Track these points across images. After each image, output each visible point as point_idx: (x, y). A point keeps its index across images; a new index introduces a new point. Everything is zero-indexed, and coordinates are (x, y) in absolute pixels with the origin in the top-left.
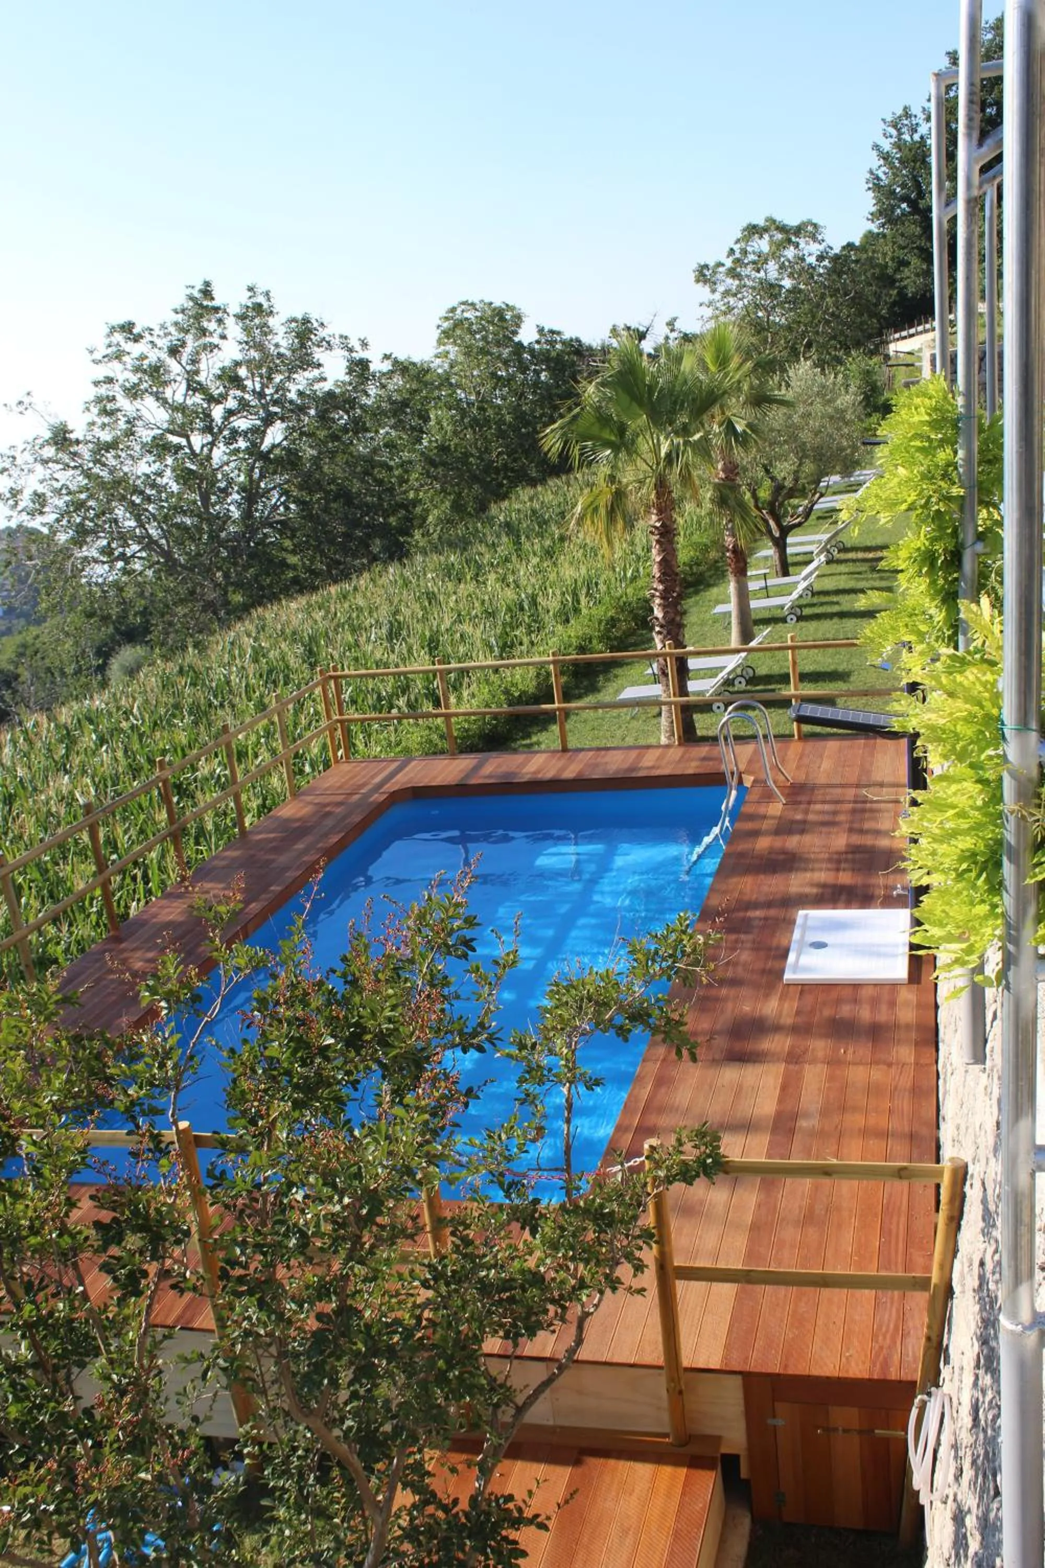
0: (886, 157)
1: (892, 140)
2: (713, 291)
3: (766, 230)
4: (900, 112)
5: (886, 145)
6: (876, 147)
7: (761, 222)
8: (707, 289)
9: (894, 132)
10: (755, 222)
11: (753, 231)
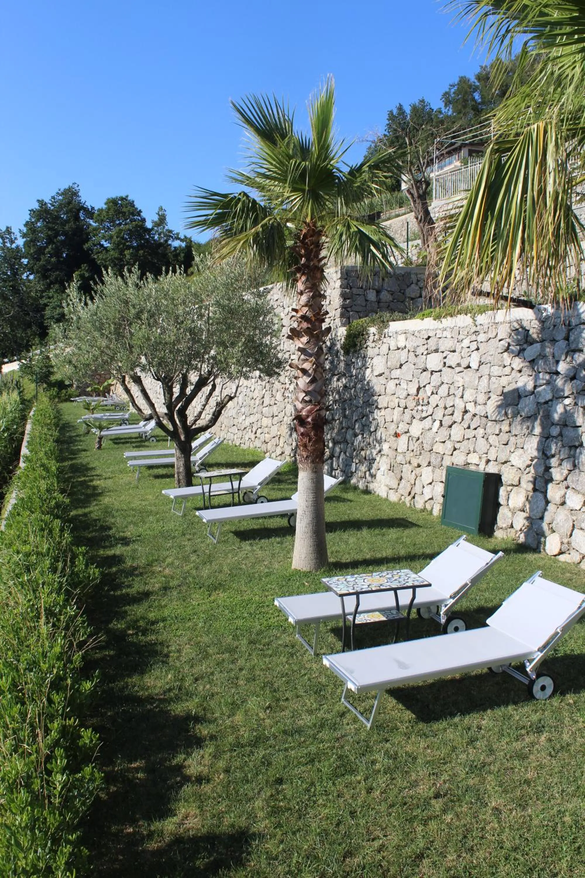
4: (4, 229)
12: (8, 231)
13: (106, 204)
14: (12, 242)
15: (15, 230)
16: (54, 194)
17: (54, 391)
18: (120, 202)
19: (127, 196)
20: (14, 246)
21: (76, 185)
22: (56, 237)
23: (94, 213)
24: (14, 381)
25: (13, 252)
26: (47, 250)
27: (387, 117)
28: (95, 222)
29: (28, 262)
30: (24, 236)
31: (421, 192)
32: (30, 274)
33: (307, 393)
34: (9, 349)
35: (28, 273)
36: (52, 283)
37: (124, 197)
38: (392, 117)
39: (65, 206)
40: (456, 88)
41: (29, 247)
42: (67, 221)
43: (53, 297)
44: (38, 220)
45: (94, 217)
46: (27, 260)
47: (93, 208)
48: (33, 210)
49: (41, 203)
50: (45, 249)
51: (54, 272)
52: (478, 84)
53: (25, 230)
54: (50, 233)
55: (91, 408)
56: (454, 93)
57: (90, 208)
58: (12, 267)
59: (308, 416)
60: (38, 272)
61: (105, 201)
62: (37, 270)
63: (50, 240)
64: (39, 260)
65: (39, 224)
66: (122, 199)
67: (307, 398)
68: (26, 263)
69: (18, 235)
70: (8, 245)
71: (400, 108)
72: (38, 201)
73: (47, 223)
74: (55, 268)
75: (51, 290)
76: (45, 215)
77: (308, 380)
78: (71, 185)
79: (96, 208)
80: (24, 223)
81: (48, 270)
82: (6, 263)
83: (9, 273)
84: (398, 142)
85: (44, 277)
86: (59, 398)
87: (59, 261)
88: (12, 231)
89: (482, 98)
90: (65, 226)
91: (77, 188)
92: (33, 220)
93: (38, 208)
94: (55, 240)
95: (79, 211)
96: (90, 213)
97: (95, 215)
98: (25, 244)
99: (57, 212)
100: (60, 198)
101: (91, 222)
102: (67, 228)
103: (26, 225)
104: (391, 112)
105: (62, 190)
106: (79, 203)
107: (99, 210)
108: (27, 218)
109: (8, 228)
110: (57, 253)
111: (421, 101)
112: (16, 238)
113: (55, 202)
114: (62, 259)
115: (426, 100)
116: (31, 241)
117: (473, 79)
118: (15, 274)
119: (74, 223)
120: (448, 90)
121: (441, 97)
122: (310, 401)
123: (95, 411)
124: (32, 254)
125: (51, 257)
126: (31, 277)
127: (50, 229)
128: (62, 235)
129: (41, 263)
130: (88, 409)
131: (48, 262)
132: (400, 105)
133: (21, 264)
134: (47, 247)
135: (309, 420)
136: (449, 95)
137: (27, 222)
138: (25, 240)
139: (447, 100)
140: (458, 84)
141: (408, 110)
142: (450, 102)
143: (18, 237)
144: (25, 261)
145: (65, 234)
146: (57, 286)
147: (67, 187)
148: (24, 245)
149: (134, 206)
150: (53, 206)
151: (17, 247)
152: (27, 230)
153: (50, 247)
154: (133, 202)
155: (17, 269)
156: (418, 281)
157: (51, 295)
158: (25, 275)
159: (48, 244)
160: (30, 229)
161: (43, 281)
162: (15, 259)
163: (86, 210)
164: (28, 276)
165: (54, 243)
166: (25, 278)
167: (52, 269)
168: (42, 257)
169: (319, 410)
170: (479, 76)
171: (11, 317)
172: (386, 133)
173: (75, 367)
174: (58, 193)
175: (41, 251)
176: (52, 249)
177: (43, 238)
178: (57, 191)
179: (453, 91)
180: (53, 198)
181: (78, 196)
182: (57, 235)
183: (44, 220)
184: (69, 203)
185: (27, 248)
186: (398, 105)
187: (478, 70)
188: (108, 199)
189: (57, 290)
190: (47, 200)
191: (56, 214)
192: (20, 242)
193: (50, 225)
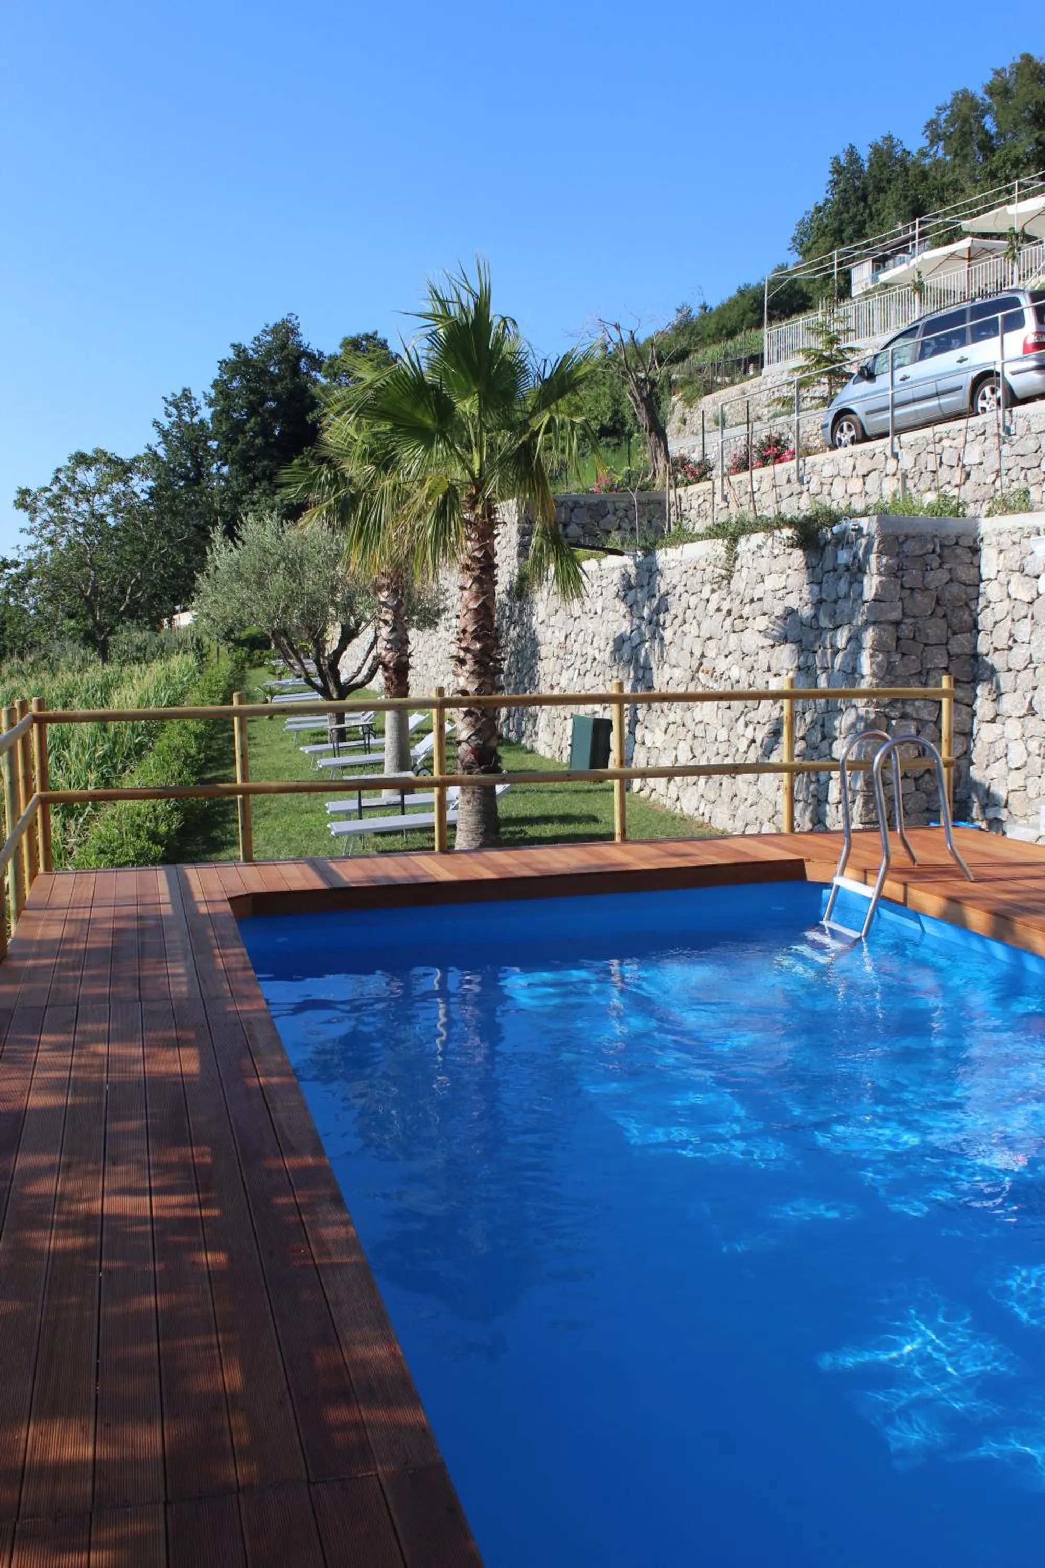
0: (165, 434)
1: (173, 419)
2: (32, 520)
3: (95, 460)
4: (179, 393)
5: (166, 423)
6: (156, 424)
7: (90, 453)
8: (26, 515)
9: (175, 412)
10: (83, 451)
11: (81, 460)
12: (187, 395)
13: (341, 346)
14: (193, 414)
15: (197, 393)
16: (258, 332)
17: (242, 652)
18: (364, 343)
19: (376, 333)
20: (196, 420)
21: (293, 317)
22: (262, 404)
23: (323, 362)
24: (195, 639)
25: (194, 430)
26: (248, 426)
27: (830, 168)
28: (326, 377)
29: (218, 446)
30: (211, 403)
31: (645, 394)
32: (224, 465)
33: (388, 641)
34: (184, 589)
35: (219, 463)
36: (256, 479)
37: (370, 333)
38: (838, 169)
39: (276, 353)
40: (948, 112)
41: (220, 421)
42: (280, 378)
43: (258, 502)
44: (233, 377)
45: (323, 368)
46: (216, 443)
47: (321, 354)
48: (224, 361)
49: (239, 349)
50: (244, 424)
51: (260, 461)
52: (989, 101)
53: (213, 393)
54: (252, 397)
55: (278, 672)
56: (946, 121)
57: (316, 353)
58: (193, 454)
59: (390, 662)
60: (234, 462)
61: (340, 341)
62: (233, 459)
63: (253, 410)
64: (235, 441)
65: (235, 384)
66: (368, 337)
67: (389, 646)
68: (215, 447)
69: (202, 402)
70: (187, 418)
71: (852, 153)
72: (233, 346)
73: (248, 381)
74: (262, 453)
75: (256, 492)
76: (243, 368)
77: (389, 629)
78: (285, 317)
79: (326, 354)
80: (211, 383)
81: (251, 458)
82: (184, 448)
83: (189, 465)
84: (848, 212)
85: (245, 470)
86: (251, 661)
87: (267, 443)
88: (193, 395)
89: (997, 126)
90: (277, 385)
91: (296, 322)
92: (225, 378)
93: (232, 357)
94: (261, 411)
95: (298, 359)
96: (316, 361)
97: (324, 366)
98: (214, 416)
99: (263, 362)
100: (269, 338)
101: (319, 376)
102: (279, 388)
103: (215, 385)
104: (837, 160)
105: (271, 325)
106: (299, 344)
107: (330, 358)
108: (215, 374)
109: (185, 390)
110: (264, 430)
111: (886, 139)
112: (198, 408)
113: (260, 346)
114: (273, 440)
115: (896, 136)
116: (222, 411)
117: (980, 93)
118: (198, 465)
119: (292, 379)
120: (934, 117)
121: (923, 129)
122: (391, 648)
123: (283, 677)
124: (224, 432)
125: (254, 437)
126: (225, 470)
127: (253, 391)
128: (271, 400)
129: (239, 446)
130: (274, 674)
131: (250, 444)
132: (852, 147)
133: (207, 449)
134: (248, 420)
135: (391, 665)
136: (938, 125)
137: (216, 381)
138: (212, 409)
139: (935, 134)
140: (952, 106)
141: (865, 154)
142: (939, 137)
143: (202, 405)
144: (214, 444)
145: (276, 398)
146: (265, 483)
147: (279, 321)
148: (212, 418)
149: (387, 348)
150: (257, 353)
151: (202, 421)
152: (217, 394)
153: (253, 420)
154: (385, 341)
155: (201, 457)
156: (616, 510)
157: (255, 498)
158: (215, 466)
159: (250, 416)
160: (221, 392)
161: (243, 475)
162: (198, 441)
163: (310, 356)
164: (219, 469)
165: (259, 414)
166: (215, 471)
167: (256, 456)
168: (240, 437)
169: (400, 656)
170: (990, 88)
171: (184, 541)
172: (829, 196)
173: (213, 620)
174: (264, 331)
175: (238, 428)
176: (256, 423)
177: (242, 408)
178: (263, 327)
179: (943, 117)
180: (257, 339)
181: (298, 334)
182: (264, 399)
183: (243, 376)
184: (284, 347)
185: (217, 423)
186: (847, 147)
187: (988, 77)
188: (345, 339)
189: (265, 491)
190: (247, 343)
191: (261, 366)
192: (206, 413)
193: (252, 385)
